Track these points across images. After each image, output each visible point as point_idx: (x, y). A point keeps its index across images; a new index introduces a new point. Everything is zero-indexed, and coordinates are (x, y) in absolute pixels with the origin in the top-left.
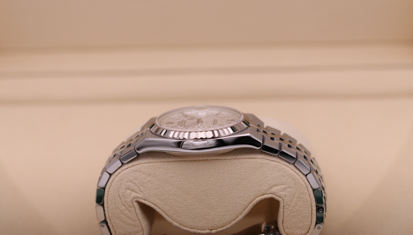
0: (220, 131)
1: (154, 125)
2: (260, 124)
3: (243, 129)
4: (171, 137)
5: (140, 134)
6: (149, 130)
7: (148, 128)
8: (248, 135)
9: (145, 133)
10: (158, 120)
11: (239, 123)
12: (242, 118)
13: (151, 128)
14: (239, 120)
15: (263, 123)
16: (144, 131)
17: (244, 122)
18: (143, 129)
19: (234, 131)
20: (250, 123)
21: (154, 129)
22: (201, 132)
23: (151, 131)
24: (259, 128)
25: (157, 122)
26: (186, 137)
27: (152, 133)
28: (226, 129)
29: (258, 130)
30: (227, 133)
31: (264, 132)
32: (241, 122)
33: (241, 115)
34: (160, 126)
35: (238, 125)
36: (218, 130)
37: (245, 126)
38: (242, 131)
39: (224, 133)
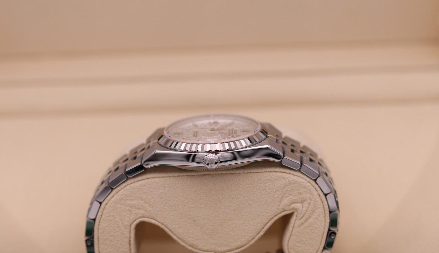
0: (237, 142)
1: (162, 136)
2: (278, 134)
3: (261, 139)
4: (183, 150)
5: (146, 147)
6: (157, 142)
7: (156, 140)
8: (267, 146)
9: (152, 146)
10: (166, 130)
11: (256, 133)
12: (259, 128)
13: (159, 139)
14: (257, 131)
15: (281, 133)
16: (151, 144)
17: (262, 132)
18: (149, 141)
19: (251, 142)
20: (268, 134)
21: (162, 141)
22: (216, 144)
23: (159, 143)
24: (278, 138)
25: (165, 133)
26: (199, 149)
27: (160, 145)
28: (243, 140)
29: (277, 141)
30: (244, 145)
31: (283, 143)
32: (259, 132)
33: (258, 125)
34: (169, 138)
35: (255, 135)
36: (234, 142)
37: (264, 137)
38: (260, 142)
39: (241, 145)
